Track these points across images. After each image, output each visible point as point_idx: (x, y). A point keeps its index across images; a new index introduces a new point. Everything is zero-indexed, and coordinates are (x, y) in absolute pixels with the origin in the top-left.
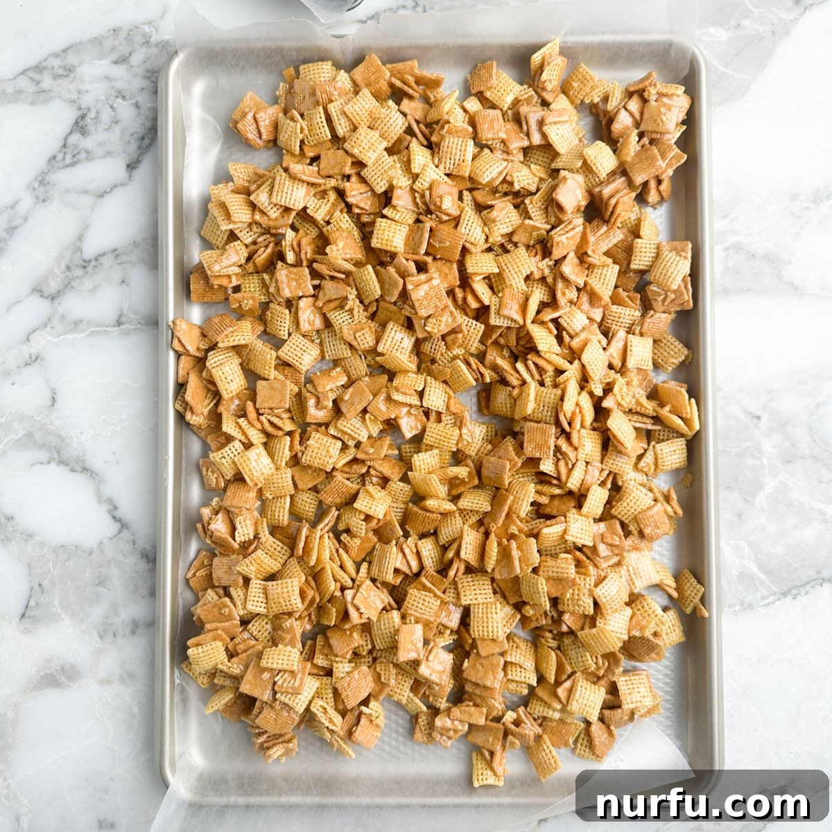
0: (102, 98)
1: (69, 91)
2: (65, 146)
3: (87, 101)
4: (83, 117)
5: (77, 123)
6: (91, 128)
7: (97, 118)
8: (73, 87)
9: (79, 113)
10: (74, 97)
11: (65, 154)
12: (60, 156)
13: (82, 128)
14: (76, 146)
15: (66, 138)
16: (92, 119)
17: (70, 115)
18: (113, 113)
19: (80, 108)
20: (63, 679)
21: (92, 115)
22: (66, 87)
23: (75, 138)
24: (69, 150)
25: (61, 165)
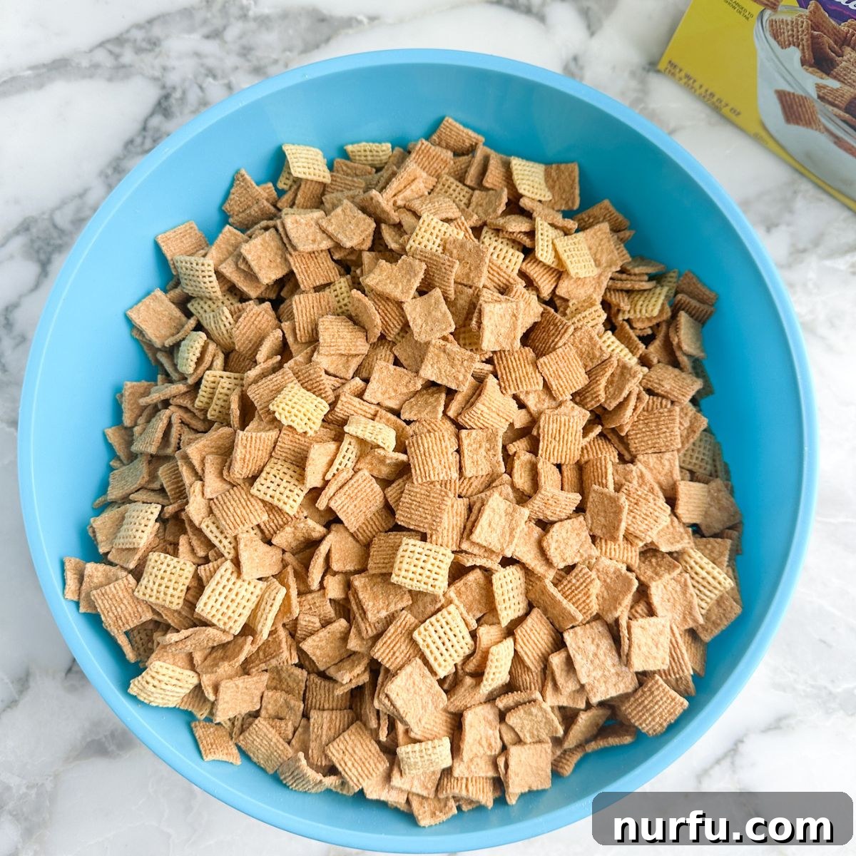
0: (190, 76)
1: (153, 67)
2: (144, 129)
3: (173, 78)
4: (167, 97)
5: (159, 103)
6: (175, 109)
7: (183, 99)
8: (157, 63)
9: (163, 92)
10: (157, 74)
11: (144, 137)
12: (139, 140)
13: (165, 109)
14: (157, 130)
15: (146, 121)
16: (176, 99)
17: (151, 95)
18: (201, 94)
19: (164, 87)
20: (112, 748)
21: (177, 94)
22: (149, 62)
23: (156, 120)
24: (149, 134)
25: (139, 150)
